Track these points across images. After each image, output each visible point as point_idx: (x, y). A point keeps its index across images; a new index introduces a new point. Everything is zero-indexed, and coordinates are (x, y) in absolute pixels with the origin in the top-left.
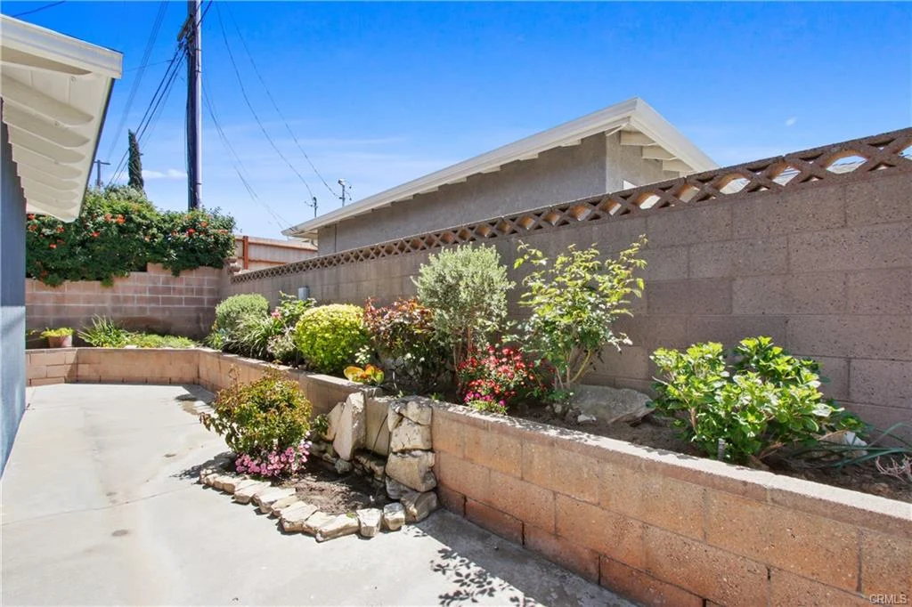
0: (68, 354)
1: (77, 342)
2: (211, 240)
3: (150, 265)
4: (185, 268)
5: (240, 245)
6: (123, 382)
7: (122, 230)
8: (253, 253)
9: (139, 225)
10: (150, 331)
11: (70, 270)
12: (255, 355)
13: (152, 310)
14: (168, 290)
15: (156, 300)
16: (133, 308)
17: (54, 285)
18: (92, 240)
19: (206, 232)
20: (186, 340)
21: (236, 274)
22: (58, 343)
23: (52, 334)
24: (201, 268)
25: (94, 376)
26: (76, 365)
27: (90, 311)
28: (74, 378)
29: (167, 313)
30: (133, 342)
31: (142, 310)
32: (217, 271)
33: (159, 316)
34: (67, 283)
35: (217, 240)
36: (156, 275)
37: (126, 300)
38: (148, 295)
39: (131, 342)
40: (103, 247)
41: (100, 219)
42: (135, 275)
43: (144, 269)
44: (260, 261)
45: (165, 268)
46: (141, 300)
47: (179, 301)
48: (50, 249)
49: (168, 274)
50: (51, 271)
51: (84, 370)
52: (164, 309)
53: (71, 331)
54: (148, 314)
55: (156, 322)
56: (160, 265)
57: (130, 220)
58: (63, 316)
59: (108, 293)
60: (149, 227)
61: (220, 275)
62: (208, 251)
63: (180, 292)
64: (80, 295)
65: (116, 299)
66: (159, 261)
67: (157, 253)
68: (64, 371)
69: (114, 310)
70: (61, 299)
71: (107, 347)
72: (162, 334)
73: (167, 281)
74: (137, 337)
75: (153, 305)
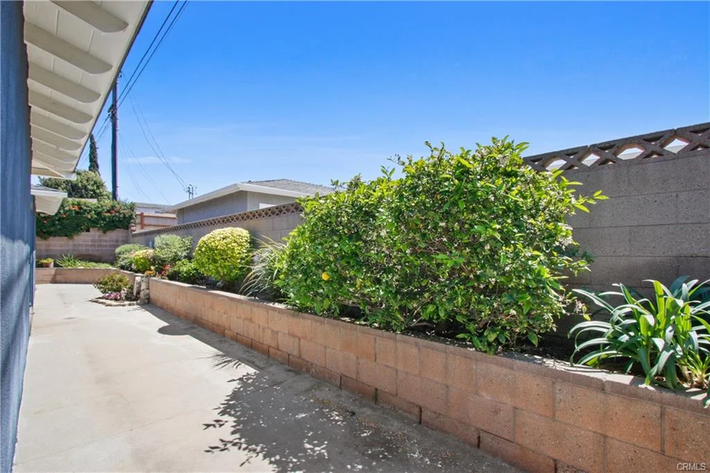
0: (52, 270)
1: (56, 265)
2: (122, 216)
3: (91, 229)
4: (109, 229)
5: (139, 217)
6: (76, 283)
7: (77, 213)
8: (146, 221)
9: (86, 210)
10: (91, 260)
11: (53, 232)
12: (127, 269)
13: (92, 250)
14: (101, 241)
15: (94, 246)
16: (83, 250)
17: (45, 239)
18: (63, 218)
19: (119, 212)
20: (108, 265)
21: (134, 233)
22: (47, 266)
23: (45, 261)
24: (117, 229)
25: (64, 281)
26: (55, 275)
27: (61, 251)
28: (54, 281)
29: (100, 252)
30: (82, 265)
31: (87, 250)
32: (126, 231)
33: (96, 253)
34: (51, 238)
35: (124, 215)
36: (94, 234)
37: (80, 245)
38: (90, 243)
39: (81, 265)
40: (68, 221)
41: (67, 208)
42: (84, 233)
43: (88, 231)
44: (150, 225)
45: (99, 230)
46: (86, 245)
47: (106, 246)
48: (43, 223)
49: (101, 233)
50: (44, 233)
51: (59, 278)
52: (98, 250)
53: (53, 260)
54: (90, 252)
55: (95, 256)
56: (96, 229)
57: (81, 208)
58: (49, 253)
59: (71, 242)
60: (90, 211)
61: (127, 233)
62: (121, 221)
63: (106, 241)
64: (57, 243)
65: (75, 245)
66: (96, 227)
67: (94, 223)
68: (49, 278)
69: (74, 250)
70: (49, 245)
71: (69, 267)
72: (97, 262)
73: (100, 236)
74: (83, 263)
75: (93, 248)
